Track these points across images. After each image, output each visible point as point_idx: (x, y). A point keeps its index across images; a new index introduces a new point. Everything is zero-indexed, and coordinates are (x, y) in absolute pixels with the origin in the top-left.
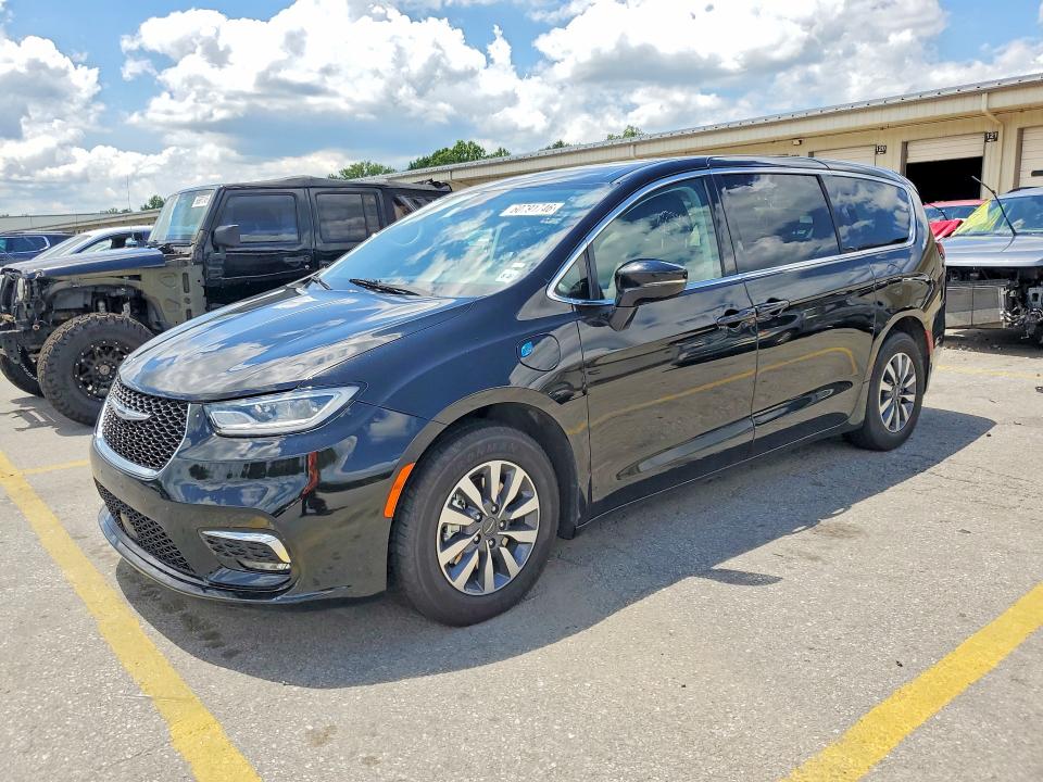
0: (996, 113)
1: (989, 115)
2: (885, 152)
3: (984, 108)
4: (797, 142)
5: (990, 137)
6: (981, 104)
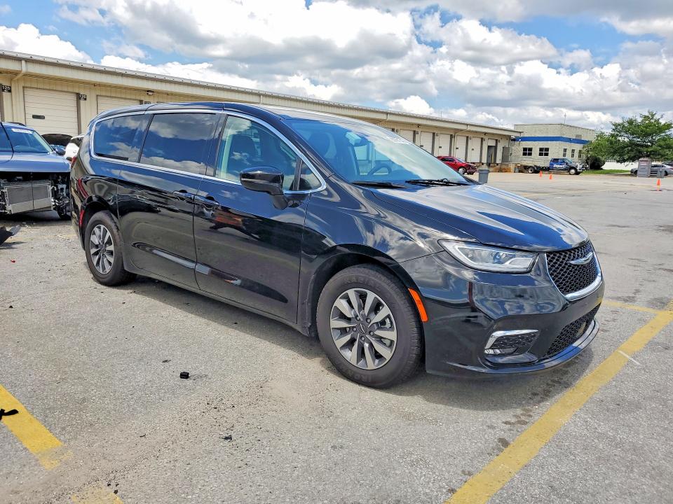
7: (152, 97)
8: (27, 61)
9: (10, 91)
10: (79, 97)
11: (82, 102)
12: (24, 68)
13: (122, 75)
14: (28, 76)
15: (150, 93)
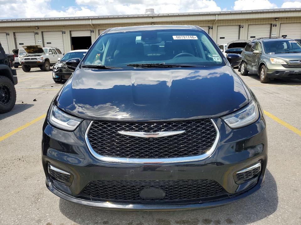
0: (93, 25)
1: (92, 25)
2: (65, 33)
3: (91, 24)
4: (37, 28)
5: (92, 31)
6: (90, 22)
7: (277, 22)
8: (218, 15)
9: (212, 29)
10: (240, 27)
11: (241, 29)
12: (217, 18)
13: (261, 13)
14: (219, 21)
15: (277, 20)
